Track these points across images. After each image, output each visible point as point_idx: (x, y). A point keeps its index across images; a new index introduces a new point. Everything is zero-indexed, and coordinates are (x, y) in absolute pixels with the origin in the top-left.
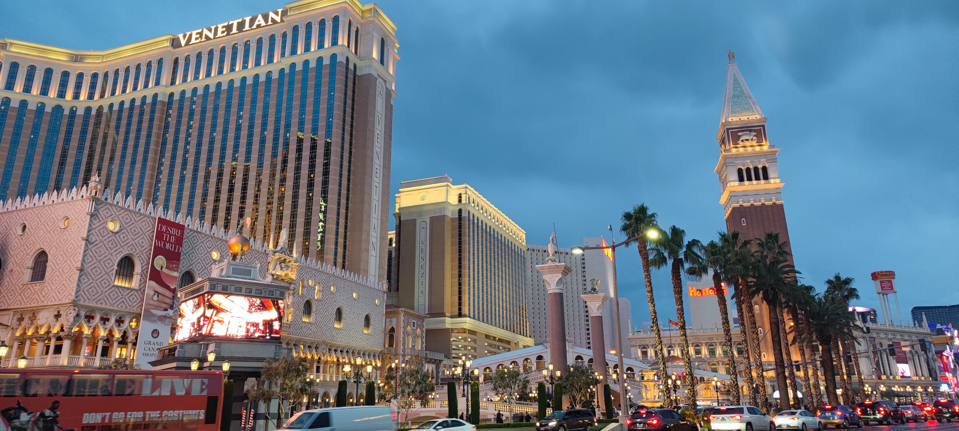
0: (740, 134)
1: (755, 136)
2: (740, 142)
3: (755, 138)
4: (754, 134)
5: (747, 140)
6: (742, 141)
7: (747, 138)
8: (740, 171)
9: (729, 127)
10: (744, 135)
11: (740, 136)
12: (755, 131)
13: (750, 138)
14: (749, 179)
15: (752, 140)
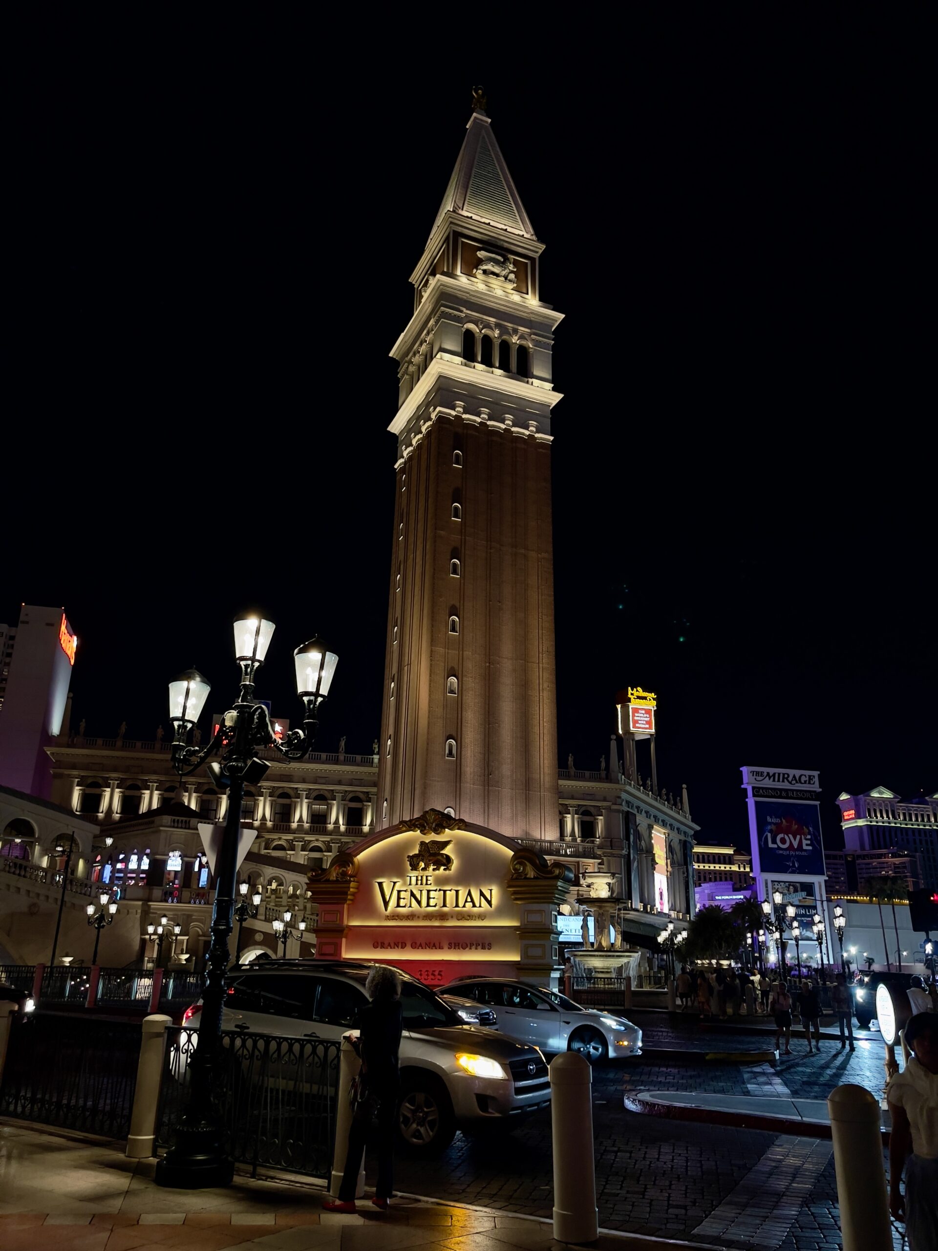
0: (481, 254)
1: (512, 272)
2: (479, 273)
3: (512, 276)
4: (511, 267)
5: (497, 275)
6: (485, 272)
7: (497, 270)
8: (469, 336)
9: (460, 229)
10: (491, 260)
11: (480, 262)
12: (515, 263)
13: (504, 273)
14: (487, 362)
15: (506, 278)
